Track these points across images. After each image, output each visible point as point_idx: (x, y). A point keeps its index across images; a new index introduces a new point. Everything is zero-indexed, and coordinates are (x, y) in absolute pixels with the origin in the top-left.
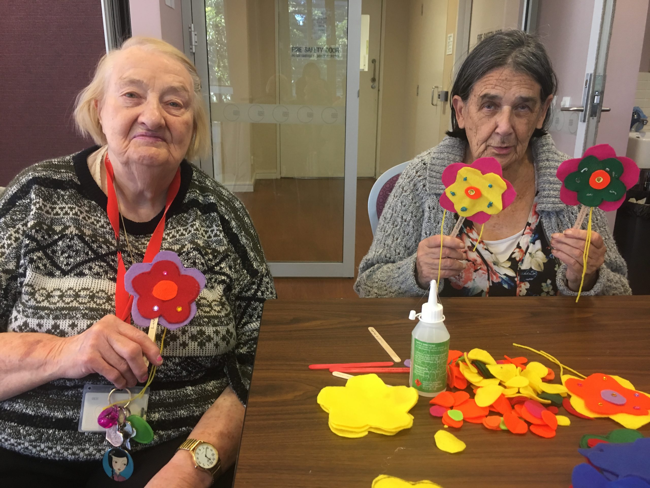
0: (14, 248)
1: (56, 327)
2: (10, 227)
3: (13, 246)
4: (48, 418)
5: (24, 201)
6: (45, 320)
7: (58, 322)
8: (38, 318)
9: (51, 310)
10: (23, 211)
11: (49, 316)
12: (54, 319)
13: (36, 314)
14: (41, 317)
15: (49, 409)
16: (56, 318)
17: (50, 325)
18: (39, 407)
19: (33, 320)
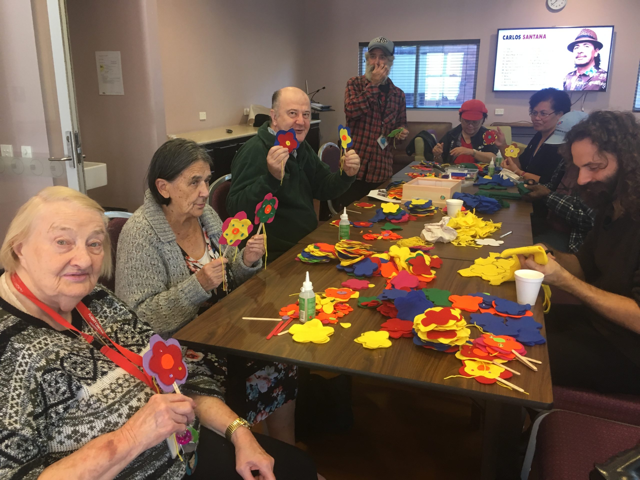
0: (24, 394)
1: (131, 408)
2: (10, 381)
3: (22, 394)
4: (161, 466)
5: (6, 355)
6: (122, 409)
7: (130, 404)
8: (115, 412)
9: (119, 401)
10: (10, 364)
11: (121, 405)
12: (126, 405)
13: (112, 410)
14: (118, 410)
15: (159, 460)
16: (127, 403)
17: (127, 409)
18: (154, 464)
19: (113, 416)
